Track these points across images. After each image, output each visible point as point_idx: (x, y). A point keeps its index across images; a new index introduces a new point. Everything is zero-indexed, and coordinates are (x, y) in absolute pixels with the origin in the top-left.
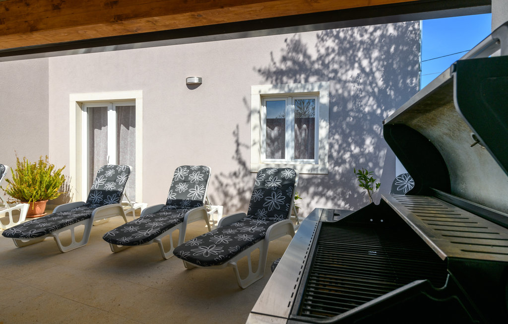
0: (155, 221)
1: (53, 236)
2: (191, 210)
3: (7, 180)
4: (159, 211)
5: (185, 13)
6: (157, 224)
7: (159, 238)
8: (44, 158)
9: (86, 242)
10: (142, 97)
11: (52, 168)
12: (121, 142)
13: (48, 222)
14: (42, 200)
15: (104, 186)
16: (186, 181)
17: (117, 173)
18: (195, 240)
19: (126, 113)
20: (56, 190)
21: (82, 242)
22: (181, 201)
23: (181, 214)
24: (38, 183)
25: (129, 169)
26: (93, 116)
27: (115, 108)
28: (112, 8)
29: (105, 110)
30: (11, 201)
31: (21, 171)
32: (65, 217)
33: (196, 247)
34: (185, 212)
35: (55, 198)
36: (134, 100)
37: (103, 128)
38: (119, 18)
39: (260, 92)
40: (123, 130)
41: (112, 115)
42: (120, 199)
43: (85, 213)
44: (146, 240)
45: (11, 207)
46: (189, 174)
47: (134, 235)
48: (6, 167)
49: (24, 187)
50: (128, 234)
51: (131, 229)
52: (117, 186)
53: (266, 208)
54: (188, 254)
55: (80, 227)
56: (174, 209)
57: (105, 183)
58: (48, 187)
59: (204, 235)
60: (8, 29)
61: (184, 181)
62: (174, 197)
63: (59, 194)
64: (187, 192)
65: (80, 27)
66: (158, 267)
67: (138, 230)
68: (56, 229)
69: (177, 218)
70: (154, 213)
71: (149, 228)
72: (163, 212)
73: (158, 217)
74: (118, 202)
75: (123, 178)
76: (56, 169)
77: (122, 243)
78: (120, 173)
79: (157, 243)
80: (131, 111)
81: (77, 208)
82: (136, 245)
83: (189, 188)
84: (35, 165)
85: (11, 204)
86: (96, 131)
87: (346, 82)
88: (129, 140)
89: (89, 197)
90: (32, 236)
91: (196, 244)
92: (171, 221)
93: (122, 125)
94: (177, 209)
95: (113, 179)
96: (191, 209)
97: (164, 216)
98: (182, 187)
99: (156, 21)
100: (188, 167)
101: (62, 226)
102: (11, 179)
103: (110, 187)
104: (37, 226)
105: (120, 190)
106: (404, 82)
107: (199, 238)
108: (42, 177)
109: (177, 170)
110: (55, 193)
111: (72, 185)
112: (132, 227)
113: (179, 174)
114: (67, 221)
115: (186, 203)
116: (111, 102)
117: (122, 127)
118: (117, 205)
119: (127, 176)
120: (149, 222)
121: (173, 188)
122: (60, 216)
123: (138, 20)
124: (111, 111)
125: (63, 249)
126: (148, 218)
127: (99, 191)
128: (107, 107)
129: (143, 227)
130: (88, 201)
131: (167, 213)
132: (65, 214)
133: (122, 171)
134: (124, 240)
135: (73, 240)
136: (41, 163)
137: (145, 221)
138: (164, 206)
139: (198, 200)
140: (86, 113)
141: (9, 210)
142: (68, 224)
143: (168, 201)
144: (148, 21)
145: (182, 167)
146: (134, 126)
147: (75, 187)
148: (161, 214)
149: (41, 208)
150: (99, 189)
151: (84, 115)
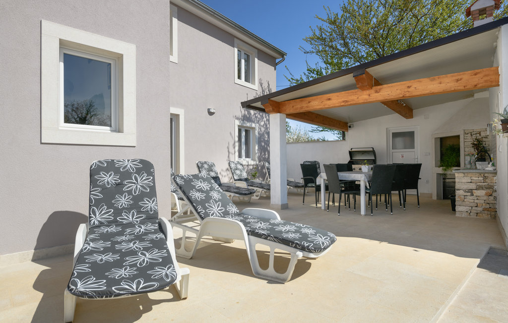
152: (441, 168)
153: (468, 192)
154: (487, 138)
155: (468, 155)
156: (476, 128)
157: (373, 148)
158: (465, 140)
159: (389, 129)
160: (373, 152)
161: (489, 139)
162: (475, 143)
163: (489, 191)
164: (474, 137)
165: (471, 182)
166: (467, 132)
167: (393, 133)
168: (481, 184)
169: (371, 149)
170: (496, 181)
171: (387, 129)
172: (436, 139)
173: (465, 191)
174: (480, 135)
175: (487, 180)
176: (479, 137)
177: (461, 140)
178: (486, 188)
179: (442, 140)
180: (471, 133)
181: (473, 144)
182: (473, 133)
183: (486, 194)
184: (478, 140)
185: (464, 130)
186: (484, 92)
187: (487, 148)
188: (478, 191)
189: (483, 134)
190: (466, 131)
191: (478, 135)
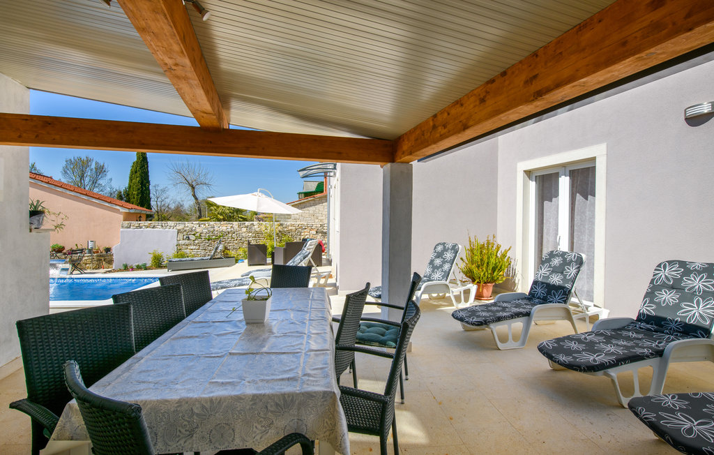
0: (612, 343)
1: (490, 328)
2: (682, 341)
3: (462, 259)
4: (623, 329)
5: (624, 60)
6: (612, 349)
7: (613, 372)
8: (491, 238)
9: (523, 343)
10: (606, 153)
11: (498, 248)
12: (577, 218)
13: (488, 311)
14: (489, 283)
15: (548, 277)
16: (676, 286)
17: (566, 263)
18: (673, 397)
19: (583, 177)
20: (501, 273)
21: (519, 342)
22: (665, 319)
23: (659, 343)
24: (485, 265)
25: (582, 258)
26: (543, 186)
27: (568, 173)
28: (532, 84)
29: (557, 176)
30: (464, 280)
31: (472, 250)
32: (504, 309)
33: (671, 411)
34: (668, 341)
35: (501, 282)
36: (594, 159)
37: (554, 199)
38: (539, 94)
40: (579, 201)
41: (564, 183)
42: (567, 299)
43: (525, 308)
44: (591, 368)
45: (463, 286)
46: (682, 276)
47: (575, 355)
48: (460, 246)
49: (474, 267)
50: (569, 352)
51: (574, 346)
52: (565, 279)
54: (652, 416)
55: (518, 324)
56: (649, 330)
57: (550, 274)
58: (494, 270)
59: (697, 394)
60: (449, 131)
61: (672, 287)
62: (651, 310)
63: (504, 279)
64: (677, 307)
65: (502, 115)
66: (608, 415)
67: (583, 350)
68: (493, 321)
69: (651, 348)
70: (614, 330)
71: (599, 351)
72: (629, 331)
73: (618, 337)
74: (565, 302)
75: (572, 270)
76: (502, 249)
77: (558, 362)
78: (569, 263)
79: (610, 379)
80: (590, 174)
81: (518, 300)
82: (576, 370)
83: (682, 299)
84: (484, 245)
85: (463, 282)
86: (546, 203)
88: (587, 215)
89: (532, 288)
90: (473, 324)
91: (673, 405)
92: (638, 351)
93: (578, 194)
94: (656, 331)
95: (559, 270)
96: (683, 337)
97: (628, 339)
98: (667, 297)
99: (584, 83)
100: (682, 264)
101: (499, 319)
102: (465, 258)
103: (556, 280)
104: (478, 314)
105: (568, 286)
107: (682, 397)
108: (488, 258)
109: (659, 266)
110: (501, 277)
111: (518, 268)
112: (575, 343)
113: (663, 274)
114: (505, 314)
115: (673, 325)
116: (564, 166)
117: (579, 197)
118: (563, 305)
119: (579, 268)
120: (603, 342)
121: (650, 295)
122: (499, 306)
123: (561, 90)
124: (563, 177)
125: (500, 345)
126: (602, 335)
127: (543, 283)
128: (558, 173)
129: (591, 347)
130: (530, 293)
131: (635, 335)
132: (505, 305)
133: (571, 261)
134: (562, 358)
135: (510, 337)
136: (488, 243)
137: (596, 339)
138: (632, 322)
139: (698, 324)
140: (534, 183)
141: (462, 289)
142: (505, 318)
143: (640, 315)
144: (574, 86)
145: (670, 262)
146: (594, 195)
147: (520, 272)
148: (624, 333)
149: (487, 291)
150: (543, 281)
151: (533, 185)
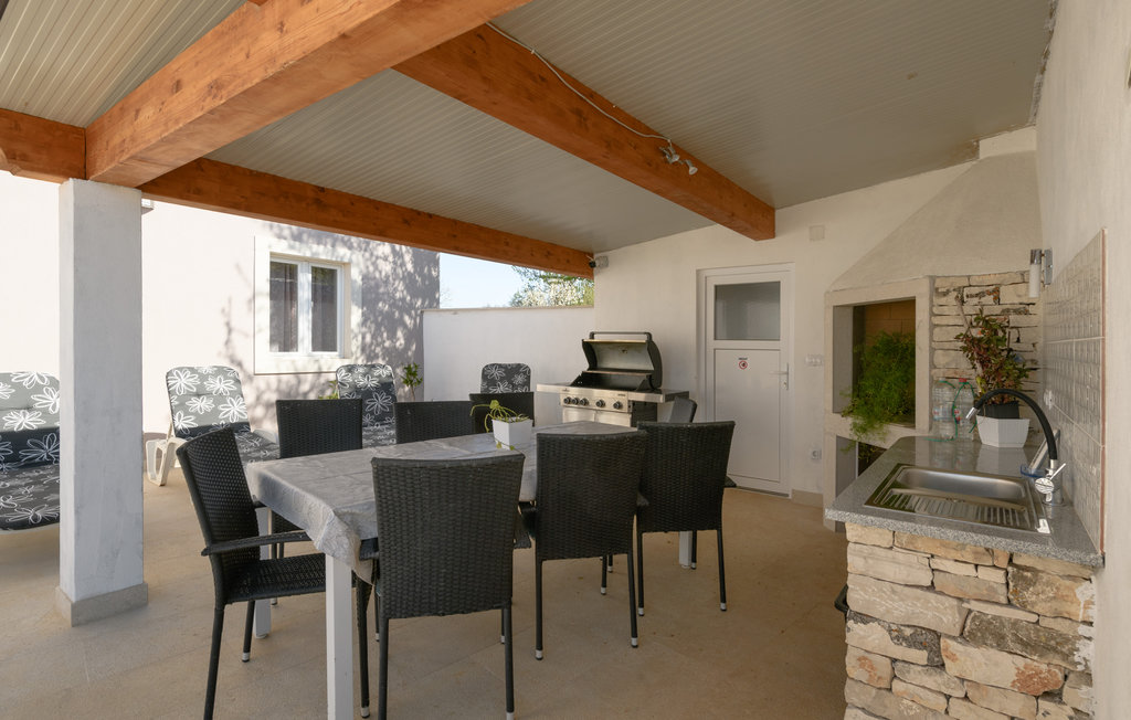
16: (200, 392)
39: (270, 247)
53: (372, 413)
61: (197, 394)
83: (217, 404)
87: (377, 258)
100: (194, 370)
106: (430, 271)
113: (180, 383)
152: (850, 420)
153: (912, 642)
154: (1026, 313)
155: (947, 381)
156: (982, 267)
157: (649, 335)
158: (936, 320)
159: (707, 273)
160: (651, 348)
161: (1033, 320)
162: (976, 333)
163: (1045, 667)
164: (971, 307)
165: (931, 588)
166: (942, 285)
167: (716, 287)
168: (991, 610)
169: (643, 339)
170: (1093, 614)
171: (698, 272)
172: (838, 309)
173: (898, 638)
174: (997, 299)
175: (1029, 595)
176: (992, 309)
177: (918, 318)
178: (1025, 645)
179: (862, 315)
180: (960, 290)
181: (967, 338)
182: (966, 291)
183: (1024, 683)
184: (986, 322)
185: (933, 279)
186: (1014, 132)
187: (1027, 356)
188: (972, 650)
189: (1009, 297)
190: (938, 283)
191: (989, 299)
